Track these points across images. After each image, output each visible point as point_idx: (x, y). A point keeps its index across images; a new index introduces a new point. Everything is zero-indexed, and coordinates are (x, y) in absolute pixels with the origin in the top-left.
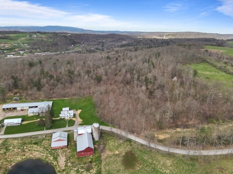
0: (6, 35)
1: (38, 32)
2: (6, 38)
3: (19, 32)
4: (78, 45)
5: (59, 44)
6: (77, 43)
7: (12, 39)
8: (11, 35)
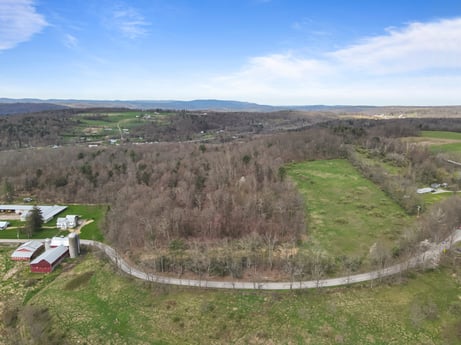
0: (102, 114)
1: (158, 111)
2: (100, 119)
3: (128, 110)
4: (212, 131)
5: (178, 128)
6: (212, 128)
7: (108, 121)
8: (110, 115)
